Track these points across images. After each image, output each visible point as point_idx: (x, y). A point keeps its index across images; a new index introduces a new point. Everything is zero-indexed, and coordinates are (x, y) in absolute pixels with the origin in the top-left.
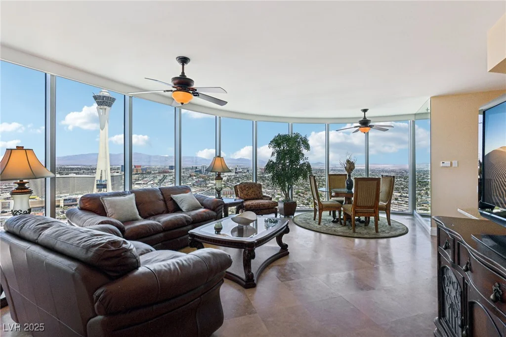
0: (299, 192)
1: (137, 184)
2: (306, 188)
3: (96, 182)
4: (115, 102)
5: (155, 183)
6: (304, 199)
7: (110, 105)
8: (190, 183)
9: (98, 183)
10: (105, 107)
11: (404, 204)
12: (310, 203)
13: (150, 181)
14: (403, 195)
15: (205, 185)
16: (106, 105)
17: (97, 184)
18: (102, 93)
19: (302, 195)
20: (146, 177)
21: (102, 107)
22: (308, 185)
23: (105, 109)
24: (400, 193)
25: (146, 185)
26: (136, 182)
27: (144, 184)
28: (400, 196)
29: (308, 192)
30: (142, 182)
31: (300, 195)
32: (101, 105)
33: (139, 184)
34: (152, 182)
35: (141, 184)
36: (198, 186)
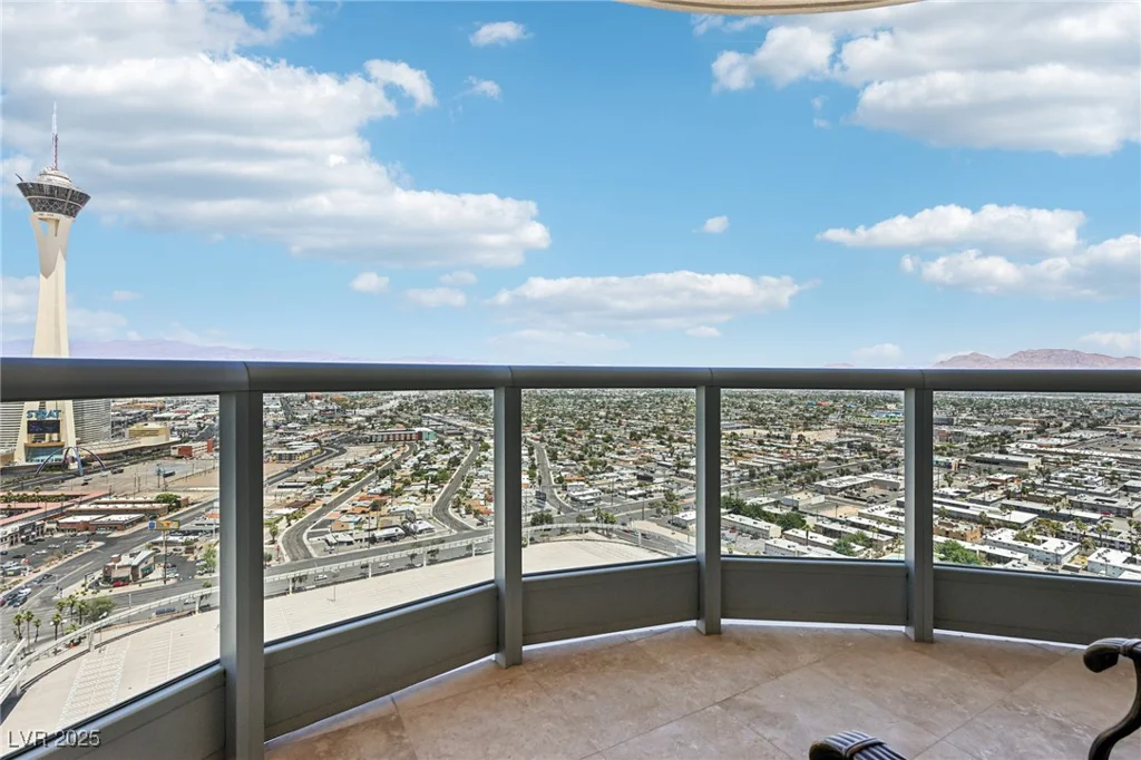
0: (564, 432)
1: (157, 419)
2: (580, 422)
3: (25, 415)
4: (89, 205)
5: (210, 416)
6: (573, 446)
7: (72, 212)
8: (305, 416)
9: (34, 419)
10: (57, 216)
11: (775, 451)
12: (586, 456)
13: (196, 412)
14: (774, 433)
15: (341, 420)
16: (60, 212)
17: (29, 422)
18: (46, 177)
19: (570, 438)
20: (184, 403)
21: (46, 214)
22: (584, 415)
23: (58, 221)
24: (767, 429)
25: (182, 422)
26: (155, 415)
27: (176, 419)
28: (768, 436)
29: (583, 432)
30: (173, 415)
31: (565, 439)
32: (44, 210)
33: (163, 419)
34: (200, 415)
35: (169, 419)
36: (324, 422)
